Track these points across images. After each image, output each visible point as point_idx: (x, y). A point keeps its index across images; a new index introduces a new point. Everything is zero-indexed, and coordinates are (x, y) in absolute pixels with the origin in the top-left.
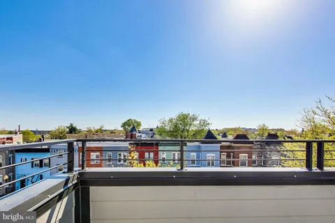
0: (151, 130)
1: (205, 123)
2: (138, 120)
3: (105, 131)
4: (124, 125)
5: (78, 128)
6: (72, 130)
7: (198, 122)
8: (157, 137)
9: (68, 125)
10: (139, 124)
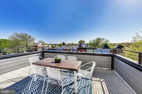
0: (87, 44)
1: (107, 41)
2: (84, 40)
3: (74, 44)
4: (79, 42)
5: (65, 43)
6: (64, 44)
7: (105, 41)
8: (89, 46)
9: (63, 42)
10: (84, 42)
